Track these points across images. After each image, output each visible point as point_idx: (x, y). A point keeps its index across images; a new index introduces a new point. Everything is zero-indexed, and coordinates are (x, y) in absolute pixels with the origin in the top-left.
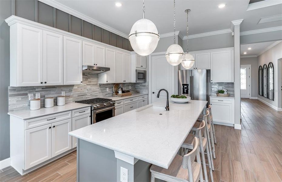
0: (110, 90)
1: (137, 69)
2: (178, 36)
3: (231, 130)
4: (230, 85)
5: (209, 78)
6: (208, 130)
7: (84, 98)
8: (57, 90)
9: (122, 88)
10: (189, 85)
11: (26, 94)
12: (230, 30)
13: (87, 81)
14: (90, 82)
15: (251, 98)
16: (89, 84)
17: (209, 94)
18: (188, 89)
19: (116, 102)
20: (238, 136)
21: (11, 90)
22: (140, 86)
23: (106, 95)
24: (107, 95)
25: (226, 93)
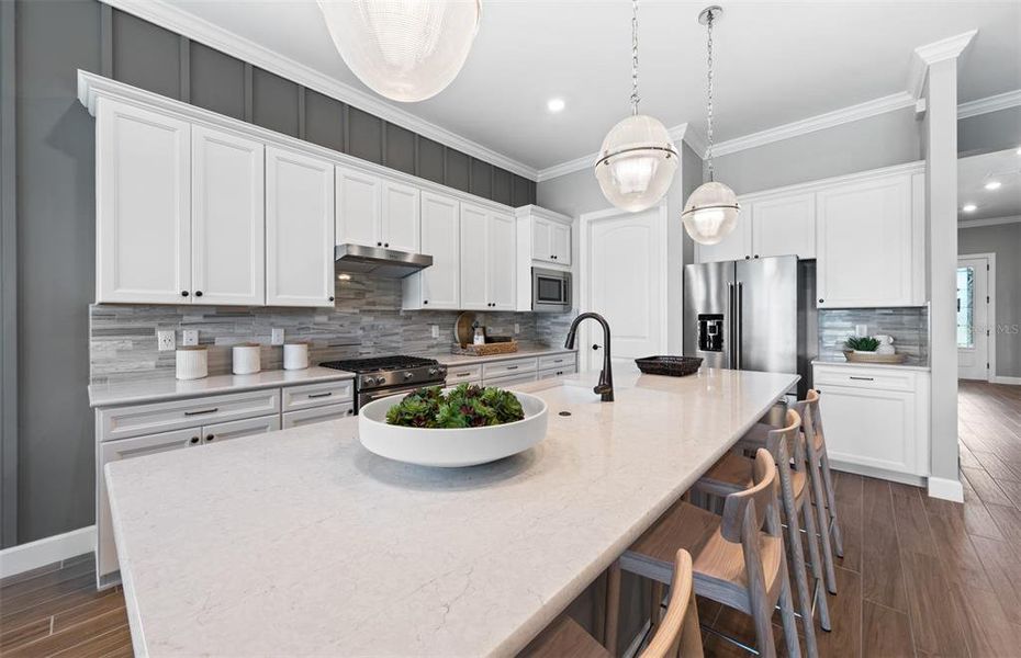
0: (442, 332)
1: (536, 265)
2: (683, 141)
3: (912, 498)
4: (906, 318)
5: (809, 291)
6: (790, 501)
7: (350, 355)
8: (256, 323)
9: (484, 329)
10: (725, 318)
11: (151, 332)
12: (910, 97)
13: (364, 301)
14: (374, 304)
15: (994, 379)
16: (369, 311)
17: (812, 351)
18: (720, 333)
19: (449, 370)
20: (950, 531)
21: (98, 316)
22: (553, 323)
23: (429, 347)
24: (432, 350)
25: (885, 348)
